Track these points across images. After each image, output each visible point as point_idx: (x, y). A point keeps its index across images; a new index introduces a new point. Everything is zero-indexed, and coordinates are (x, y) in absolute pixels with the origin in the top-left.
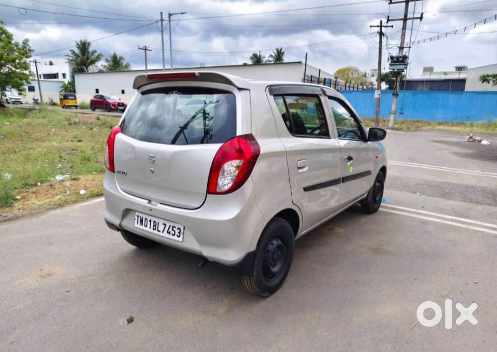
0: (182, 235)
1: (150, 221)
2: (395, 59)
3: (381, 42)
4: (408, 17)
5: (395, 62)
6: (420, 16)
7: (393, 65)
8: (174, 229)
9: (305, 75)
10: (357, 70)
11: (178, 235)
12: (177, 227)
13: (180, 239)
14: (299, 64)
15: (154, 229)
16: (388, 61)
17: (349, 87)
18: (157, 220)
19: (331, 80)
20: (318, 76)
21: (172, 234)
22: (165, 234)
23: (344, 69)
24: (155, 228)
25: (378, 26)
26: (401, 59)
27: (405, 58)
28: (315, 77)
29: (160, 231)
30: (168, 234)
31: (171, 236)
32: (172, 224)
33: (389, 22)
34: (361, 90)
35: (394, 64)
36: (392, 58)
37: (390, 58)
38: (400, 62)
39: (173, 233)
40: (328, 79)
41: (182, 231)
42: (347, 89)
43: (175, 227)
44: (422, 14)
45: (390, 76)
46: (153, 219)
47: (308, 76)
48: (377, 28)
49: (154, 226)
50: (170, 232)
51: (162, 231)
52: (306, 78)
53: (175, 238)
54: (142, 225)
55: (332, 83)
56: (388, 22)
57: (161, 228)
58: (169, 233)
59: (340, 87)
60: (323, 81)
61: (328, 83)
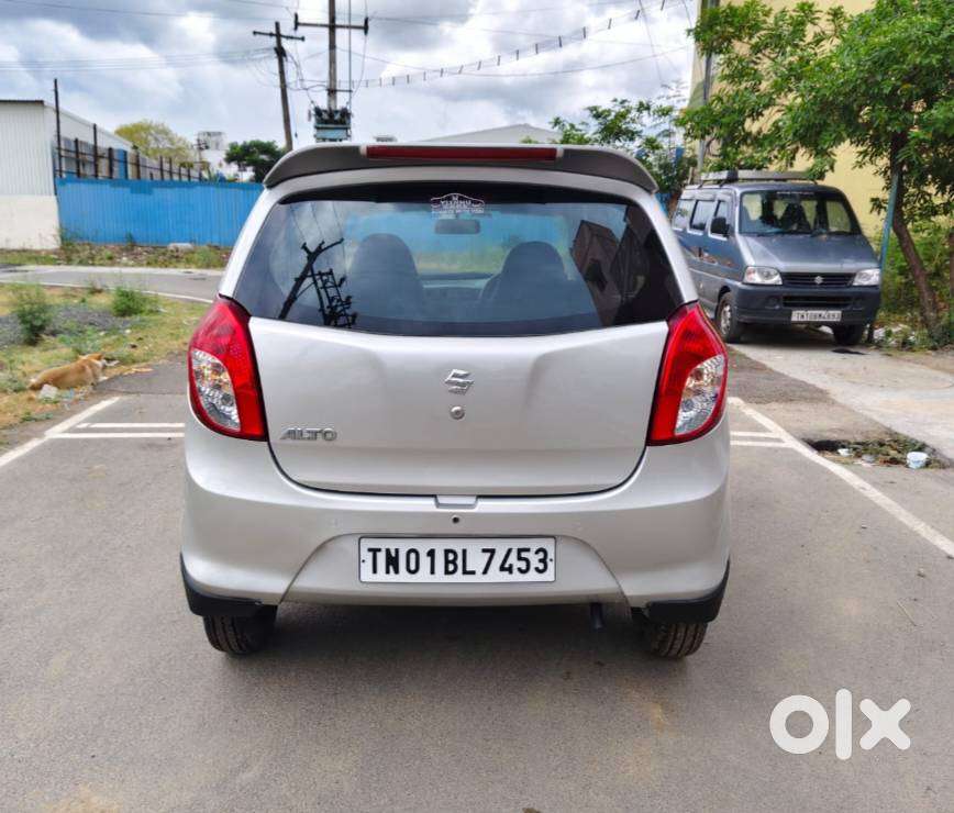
0: (551, 565)
1: (431, 553)
2: (325, 116)
3: (282, 73)
4: (337, 22)
5: (326, 122)
6: (362, 24)
7: (322, 128)
8: (524, 555)
9: (59, 136)
10: (165, 132)
11: (541, 566)
12: (534, 549)
13: (549, 576)
14: (39, 107)
15: (447, 572)
16: (309, 119)
17: (171, 173)
18: (457, 546)
19: (125, 153)
20: (93, 143)
21: (520, 570)
22: (496, 575)
23: (134, 126)
24: (451, 568)
25: (271, 35)
26: (337, 117)
27: (345, 114)
28: (86, 144)
29: (473, 573)
30: (507, 573)
31: (516, 577)
32: (516, 544)
33: (300, 28)
34: (196, 180)
35: (324, 126)
36: (318, 112)
37: (313, 112)
38: (336, 122)
39: (523, 565)
40: (119, 151)
41: (551, 555)
42: (167, 176)
43: (528, 550)
44: (366, 21)
45: (254, 152)
46: (440, 547)
47: (67, 141)
48: (268, 37)
49: (447, 562)
50: (511, 566)
51: (479, 570)
52: (63, 146)
53: (532, 576)
54: (397, 572)
55: (129, 159)
56: (296, 28)
57: (476, 561)
58: (510, 570)
59: (148, 171)
60: (107, 155)
61: (119, 161)
